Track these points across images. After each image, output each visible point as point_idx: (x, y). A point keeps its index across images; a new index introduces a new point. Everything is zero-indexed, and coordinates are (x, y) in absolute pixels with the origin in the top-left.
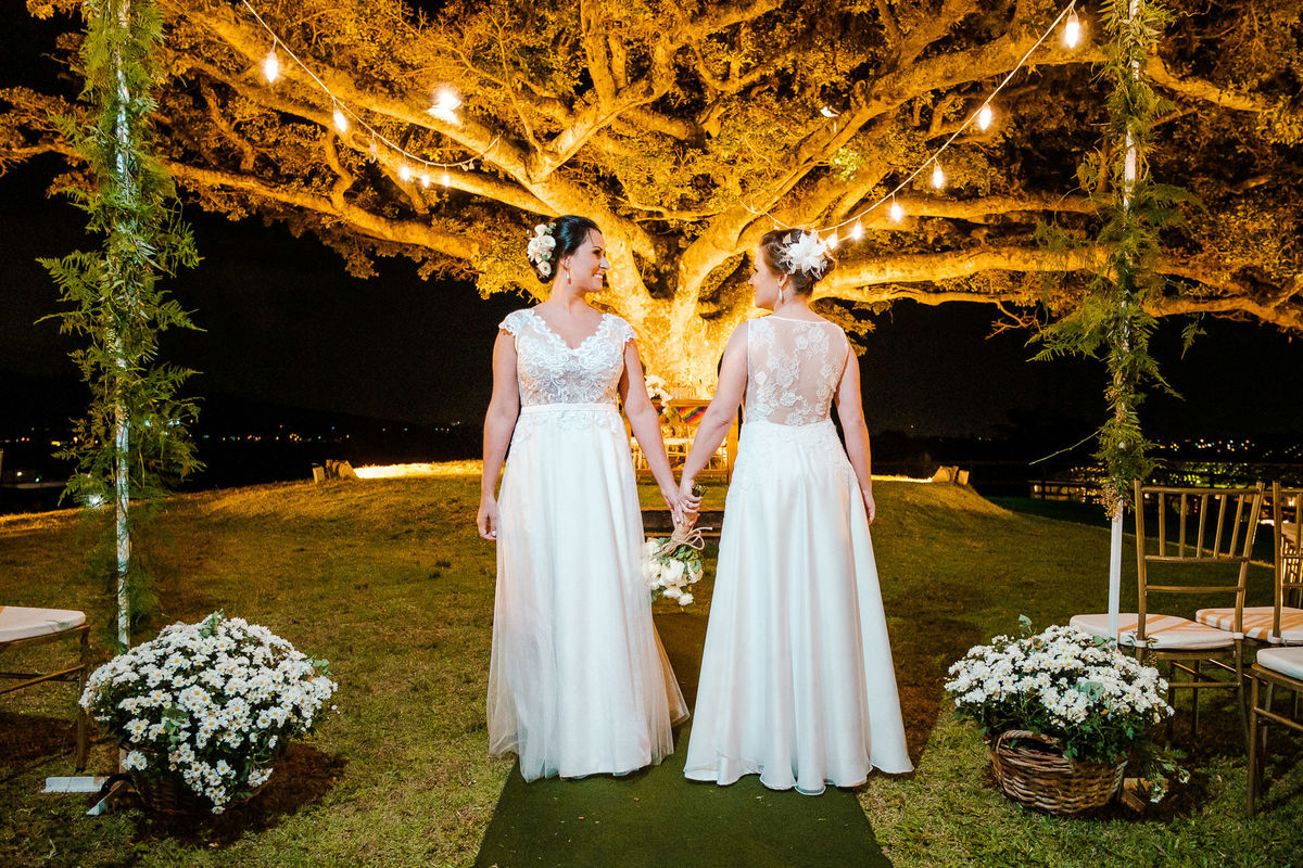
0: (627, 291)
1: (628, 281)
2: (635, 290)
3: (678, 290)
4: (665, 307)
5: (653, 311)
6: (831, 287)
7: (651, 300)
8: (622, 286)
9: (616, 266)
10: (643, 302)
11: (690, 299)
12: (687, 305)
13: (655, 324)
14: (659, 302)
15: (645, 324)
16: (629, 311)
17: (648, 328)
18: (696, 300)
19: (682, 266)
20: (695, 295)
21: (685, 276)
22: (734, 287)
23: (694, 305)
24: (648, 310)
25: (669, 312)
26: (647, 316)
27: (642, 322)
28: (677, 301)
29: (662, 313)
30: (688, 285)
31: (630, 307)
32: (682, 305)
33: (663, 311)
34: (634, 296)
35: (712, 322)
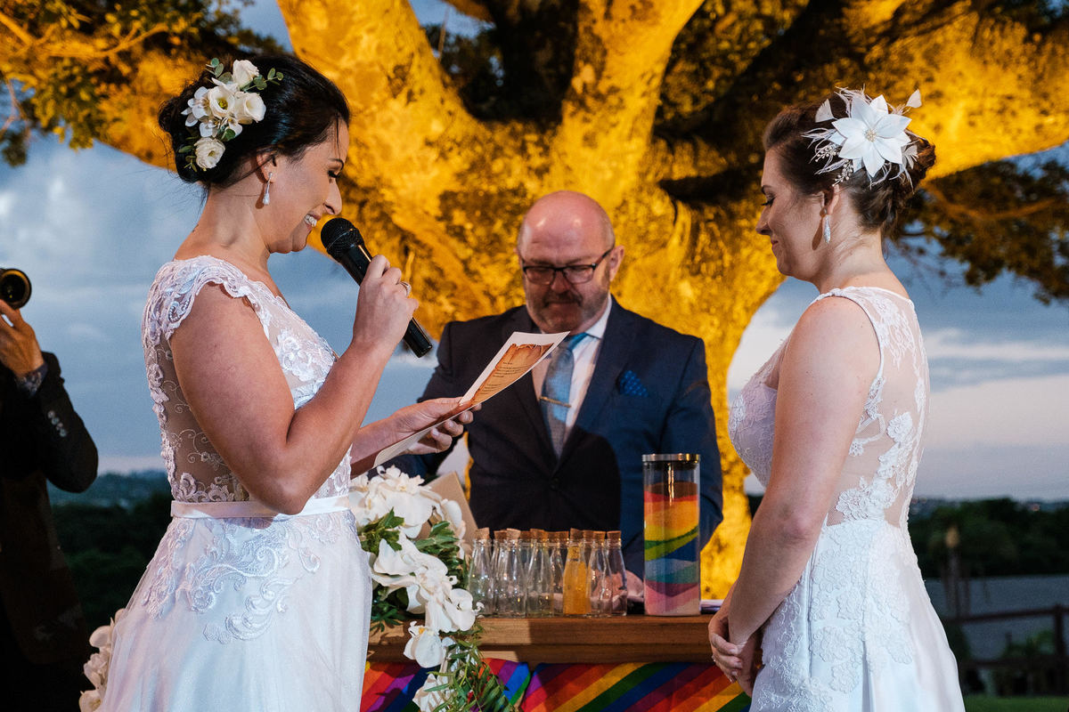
0: (369, 81)
1: (367, 42)
2: (399, 79)
3: (577, 83)
4: (522, 150)
5: (477, 166)
7: (464, 124)
10: (436, 128)
11: (624, 120)
12: (610, 141)
13: (487, 220)
14: (500, 134)
15: (446, 217)
16: (386, 170)
17: (459, 234)
18: (647, 126)
20: (639, 103)
21: (600, 28)
22: (788, 83)
23: (638, 145)
24: (458, 162)
25: (541, 172)
26: (455, 186)
27: (433, 207)
28: (572, 128)
29: (513, 172)
30: (613, 62)
31: (386, 151)
32: (589, 140)
33: (517, 165)
34: (397, 105)
35: (709, 213)
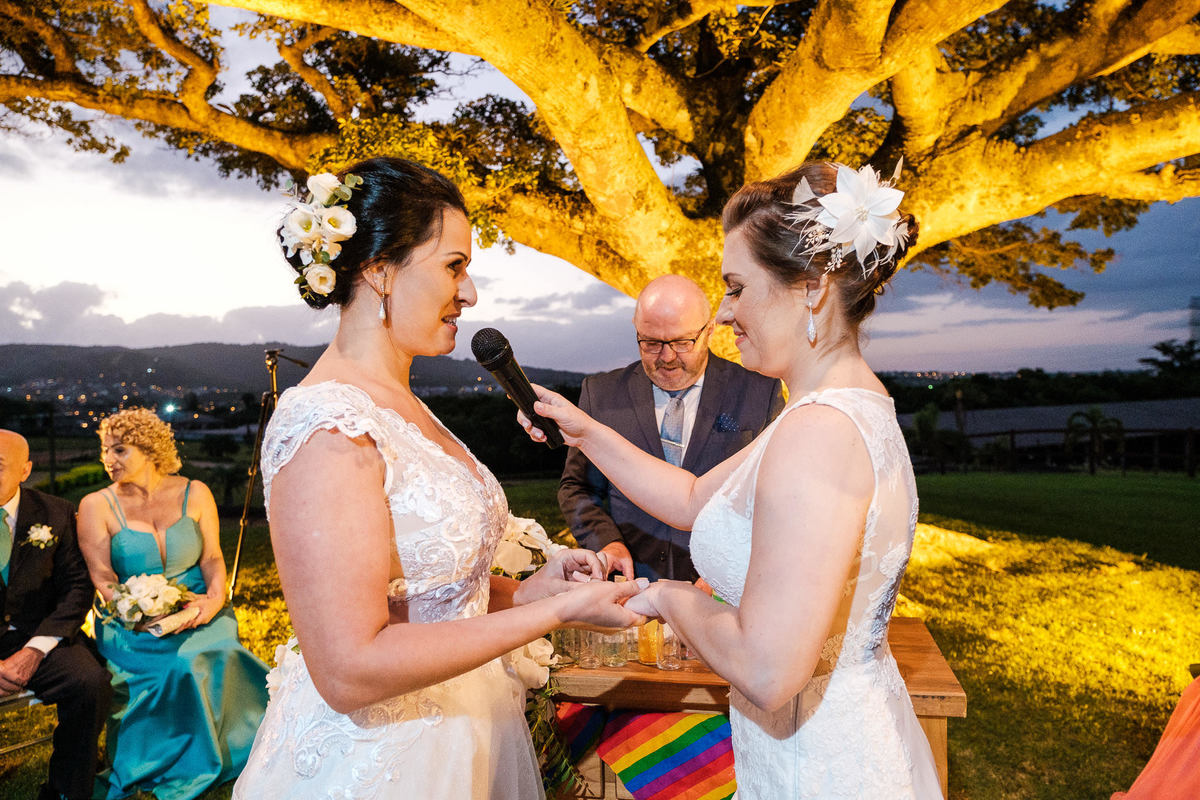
0: (622, 201)
1: (620, 178)
4: (715, 235)
5: (689, 245)
6: (1099, 166)
8: (609, 191)
9: (585, 143)
10: (665, 225)
13: (697, 275)
16: (639, 251)
19: (750, 139)
21: (757, 161)
24: (678, 244)
26: (678, 257)
29: (710, 247)
31: (638, 240)
33: (713, 243)
34: (640, 214)
